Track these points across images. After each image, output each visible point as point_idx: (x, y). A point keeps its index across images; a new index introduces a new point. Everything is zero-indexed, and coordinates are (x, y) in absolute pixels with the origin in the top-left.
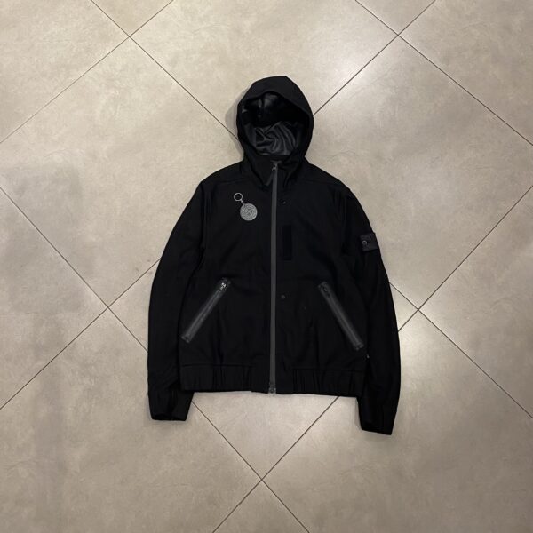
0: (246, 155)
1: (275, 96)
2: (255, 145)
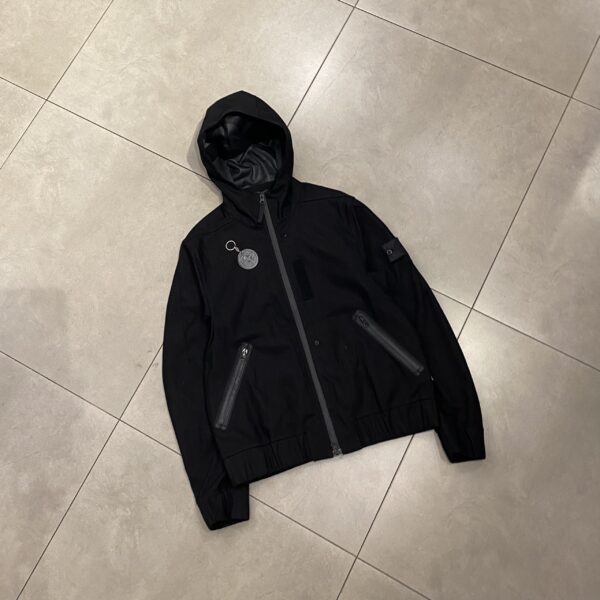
0: (224, 195)
1: (237, 117)
2: (231, 180)
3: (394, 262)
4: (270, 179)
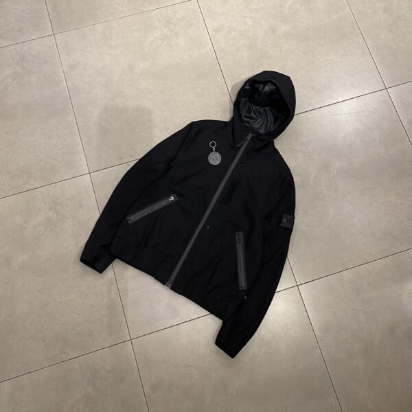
2: (243, 115)
3: (281, 227)
4: (262, 131)
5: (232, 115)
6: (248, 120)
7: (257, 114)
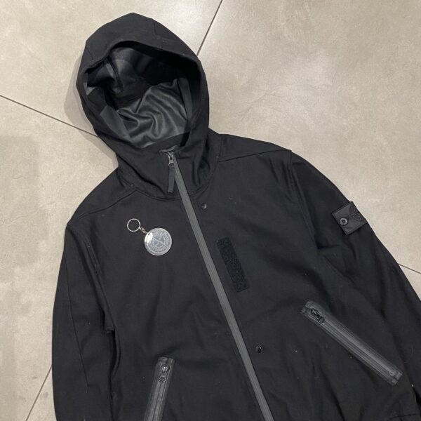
0: (119, 157)
2: (127, 137)
4: (178, 131)
5: (113, 154)
6: (140, 136)
7: (144, 114)
